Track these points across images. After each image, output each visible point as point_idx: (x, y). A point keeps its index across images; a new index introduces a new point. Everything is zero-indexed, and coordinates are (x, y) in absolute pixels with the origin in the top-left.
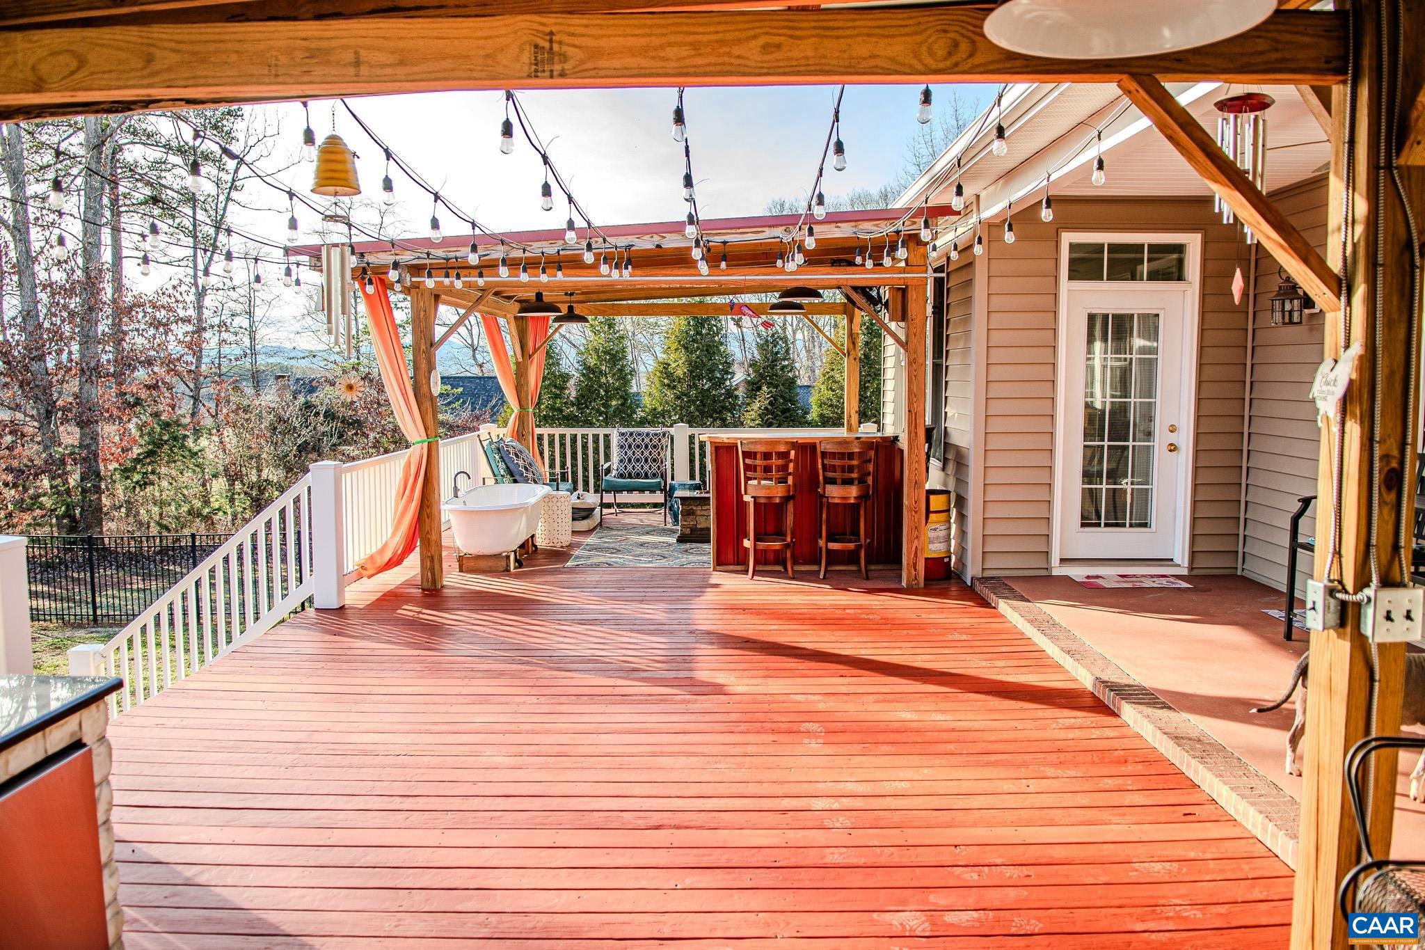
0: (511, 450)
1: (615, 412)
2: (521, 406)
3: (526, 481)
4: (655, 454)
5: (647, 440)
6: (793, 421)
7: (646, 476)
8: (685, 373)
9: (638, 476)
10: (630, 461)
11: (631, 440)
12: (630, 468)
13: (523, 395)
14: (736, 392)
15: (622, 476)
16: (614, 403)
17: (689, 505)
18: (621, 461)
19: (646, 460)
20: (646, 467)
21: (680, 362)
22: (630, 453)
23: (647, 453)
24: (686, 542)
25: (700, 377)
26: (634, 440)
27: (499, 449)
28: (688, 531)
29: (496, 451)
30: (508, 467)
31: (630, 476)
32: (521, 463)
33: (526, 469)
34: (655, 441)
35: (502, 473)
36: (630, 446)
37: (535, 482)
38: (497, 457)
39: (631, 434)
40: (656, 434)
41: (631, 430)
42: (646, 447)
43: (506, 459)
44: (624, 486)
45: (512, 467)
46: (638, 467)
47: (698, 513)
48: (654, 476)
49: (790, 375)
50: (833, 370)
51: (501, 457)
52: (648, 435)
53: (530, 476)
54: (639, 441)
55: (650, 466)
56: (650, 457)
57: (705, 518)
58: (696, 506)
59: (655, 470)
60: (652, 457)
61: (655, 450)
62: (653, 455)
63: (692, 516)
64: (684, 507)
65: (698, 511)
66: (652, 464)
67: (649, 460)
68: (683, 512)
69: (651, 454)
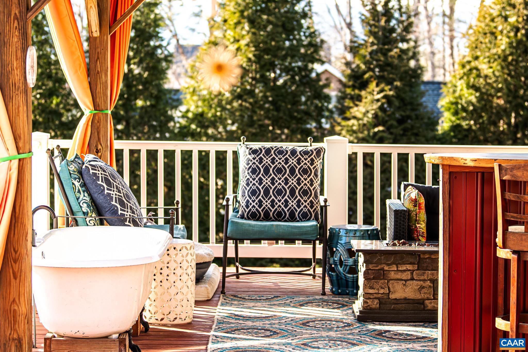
0: (99, 173)
1: (141, 117)
2: (96, 106)
3: (121, 222)
4: (305, 182)
5: (293, 161)
6: (416, 135)
7: (292, 218)
8: (249, 60)
9: (279, 216)
10: (267, 192)
11: (267, 161)
12: (267, 203)
13: (99, 89)
14: (326, 91)
15: (254, 216)
16: (140, 103)
17: (378, 263)
18: (254, 193)
19: (292, 192)
20: (292, 203)
21: (243, 43)
22: (267, 181)
23: (293, 182)
24: (374, 320)
25: (272, 67)
26: (273, 161)
27: (80, 172)
28: (375, 304)
29: (76, 175)
30: (93, 200)
31: (267, 217)
32: (114, 193)
33: (122, 203)
34: (305, 163)
35: (85, 208)
36: (267, 171)
37: (136, 224)
38: (77, 184)
39: (268, 151)
40: (306, 153)
41: (268, 145)
42: (292, 171)
43: (90, 186)
44: (261, 232)
45: (100, 199)
46: (280, 204)
47: (393, 275)
48: (305, 217)
49: (412, 63)
50: (477, 58)
51: (84, 185)
52: (293, 152)
53: (128, 214)
54: (280, 161)
55: (299, 201)
56: (299, 188)
57: (424, 285)
58: (388, 265)
59: (307, 207)
60: (302, 187)
61: (305, 176)
62: (302, 184)
63: (382, 281)
64: (371, 266)
65: (393, 273)
66: (302, 198)
67: (297, 192)
68: (368, 273)
69: (299, 184)
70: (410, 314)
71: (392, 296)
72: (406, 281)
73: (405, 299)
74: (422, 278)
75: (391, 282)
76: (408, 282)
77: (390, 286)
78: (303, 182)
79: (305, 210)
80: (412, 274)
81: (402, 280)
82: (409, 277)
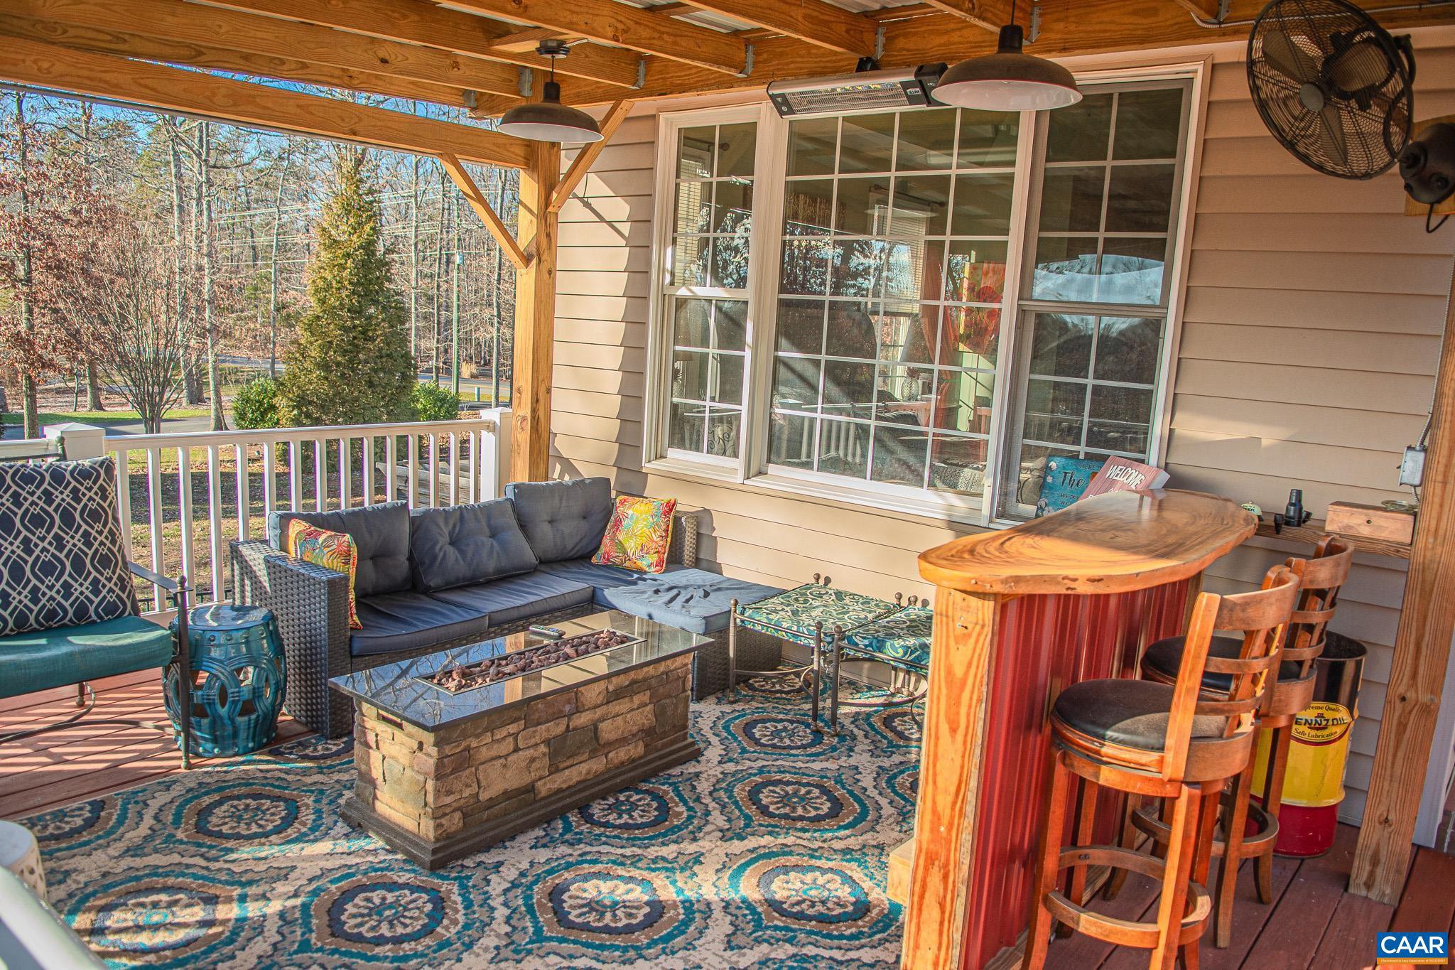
4: (99, 538)
5: (62, 496)
7: (80, 619)
10: (17, 572)
12: (20, 597)
17: (460, 740)
19: (78, 565)
20: (81, 588)
22: (14, 548)
23: (75, 541)
26: (16, 500)
28: (456, 822)
31: (21, 626)
42: (67, 518)
46: (53, 593)
47: (484, 753)
48: (112, 611)
54: (33, 499)
55: (96, 582)
56: (90, 553)
57: (536, 754)
58: (477, 736)
59: (114, 592)
60: (97, 550)
61: (98, 526)
62: (96, 544)
63: (468, 771)
64: (448, 750)
65: (484, 750)
66: (102, 574)
67: (88, 562)
68: (443, 765)
69: (89, 544)
70: (517, 818)
71: (484, 796)
72: (506, 757)
73: (505, 792)
74: (532, 741)
75: (481, 768)
76: (510, 759)
77: (481, 778)
78: (95, 539)
79: (111, 598)
80: (516, 740)
81: (500, 757)
82: (512, 748)
